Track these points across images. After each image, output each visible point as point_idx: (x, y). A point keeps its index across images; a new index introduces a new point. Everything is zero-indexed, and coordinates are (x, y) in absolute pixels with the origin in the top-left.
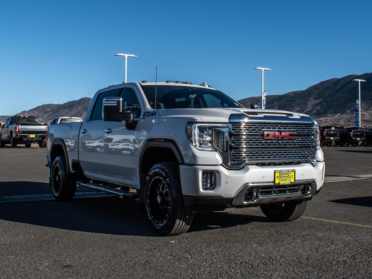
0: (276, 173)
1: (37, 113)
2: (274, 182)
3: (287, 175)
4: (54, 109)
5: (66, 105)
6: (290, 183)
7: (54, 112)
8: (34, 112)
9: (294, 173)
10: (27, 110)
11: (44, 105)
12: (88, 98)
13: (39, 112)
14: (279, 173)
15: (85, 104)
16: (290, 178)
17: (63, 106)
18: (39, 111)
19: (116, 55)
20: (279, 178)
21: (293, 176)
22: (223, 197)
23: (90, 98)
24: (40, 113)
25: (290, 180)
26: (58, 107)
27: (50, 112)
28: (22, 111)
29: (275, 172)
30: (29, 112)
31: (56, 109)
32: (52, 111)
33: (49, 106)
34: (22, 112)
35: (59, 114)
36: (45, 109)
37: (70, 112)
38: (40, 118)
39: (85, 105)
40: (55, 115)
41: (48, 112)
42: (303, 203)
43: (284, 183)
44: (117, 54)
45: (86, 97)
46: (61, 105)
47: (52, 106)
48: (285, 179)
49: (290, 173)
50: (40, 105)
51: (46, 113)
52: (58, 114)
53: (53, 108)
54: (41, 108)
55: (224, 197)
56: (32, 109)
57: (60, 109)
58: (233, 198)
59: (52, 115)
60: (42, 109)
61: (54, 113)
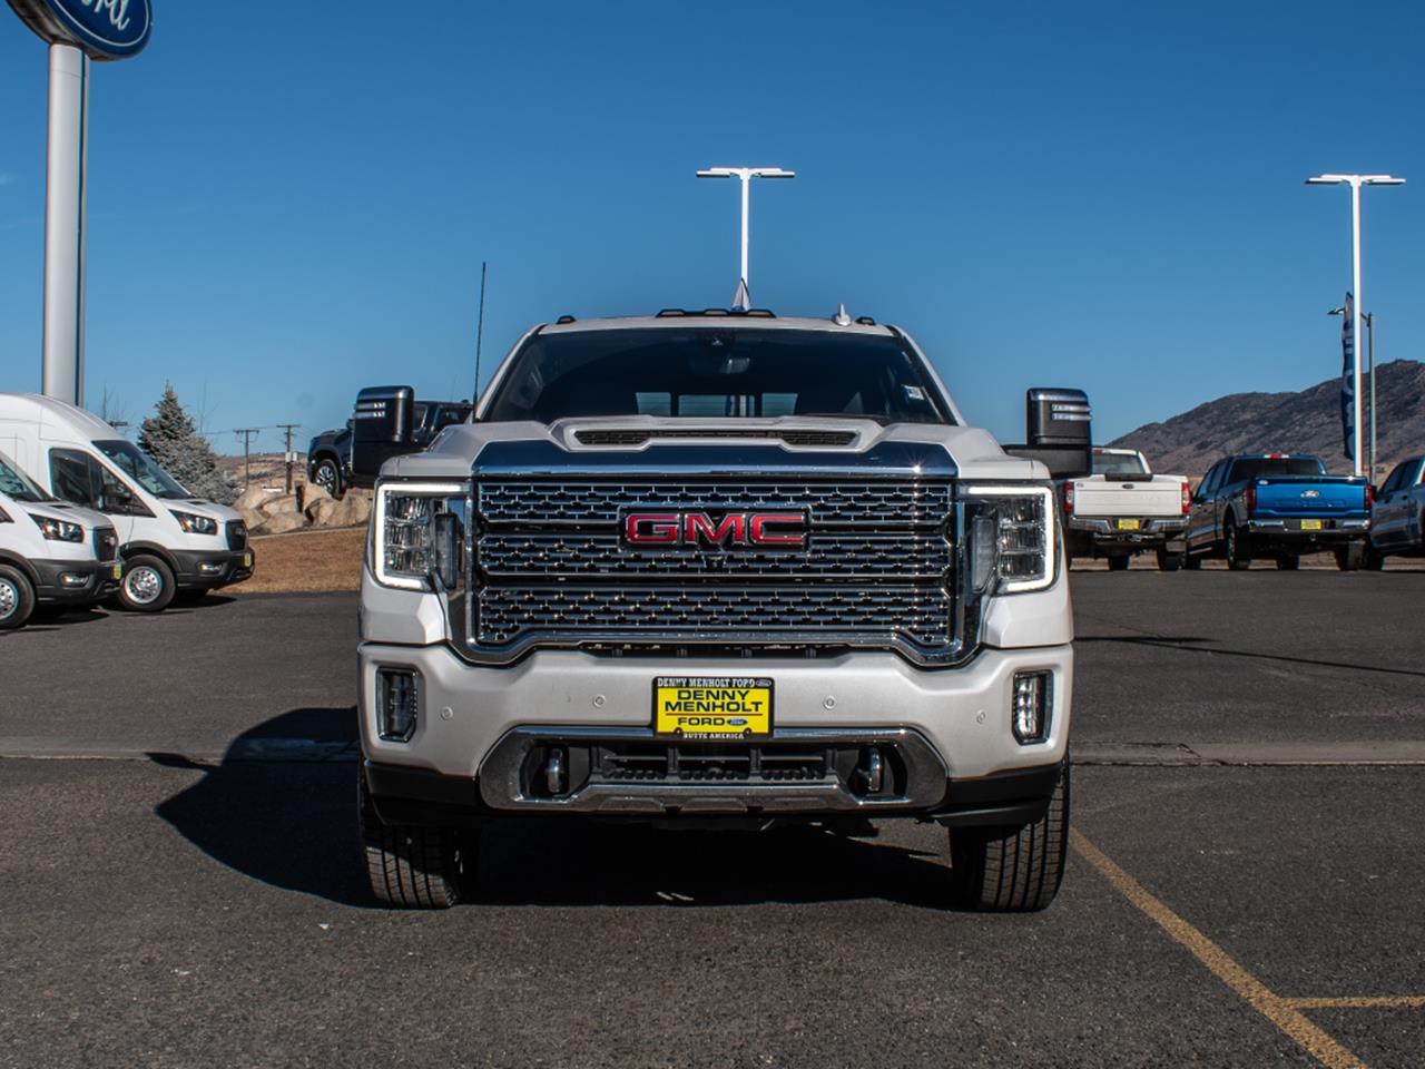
0: (660, 691)
1: (1202, 430)
2: (653, 725)
3: (727, 700)
4: (1268, 415)
5: (1318, 396)
6: (741, 736)
7: (1267, 427)
8: (1187, 429)
9: (766, 692)
10: (1162, 420)
11: (1225, 398)
12: (1410, 362)
13: (1208, 428)
14: (676, 691)
15: (1398, 388)
16: (740, 712)
17: (1305, 401)
18: (1208, 423)
19: (1309, 182)
20: (677, 711)
21: (764, 709)
22: (440, 773)
23: (1416, 362)
24: (1212, 431)
25: (745, 722)
26: (1284, 404)
27: (1251, 426)
28: (1141, 425)
29: (655, 682)
30: (1168, 430)
31: (1275, 414)
32: (1260, 421)
33: (1246, 401)
34: (1140, 429)
35: (1288, 434)
36: (1232, 413)
37: (1331, 422)
38: (1212, 449)
39: (1394, 391)
40: (1273, 438)
41: (1246, 426)
42: (1025, 835)
43: (709, 734)
44: (1312, 179)
45: (1400, 360)
46: (1297, 395)
47: (1261, 402)
48: (712, 717)
49: (743, 691)
50: (1210, 400)
51: (1236, 431)
52: (1284, 434)
53: (1263, 411)
54: (1216, 412)
55: (445, 771)
56: (1179, 414)
57: (1292, 413)
58: (477, 777)
59: (1260, 437)
60: (1219, 416)
61: (1269, 430)
